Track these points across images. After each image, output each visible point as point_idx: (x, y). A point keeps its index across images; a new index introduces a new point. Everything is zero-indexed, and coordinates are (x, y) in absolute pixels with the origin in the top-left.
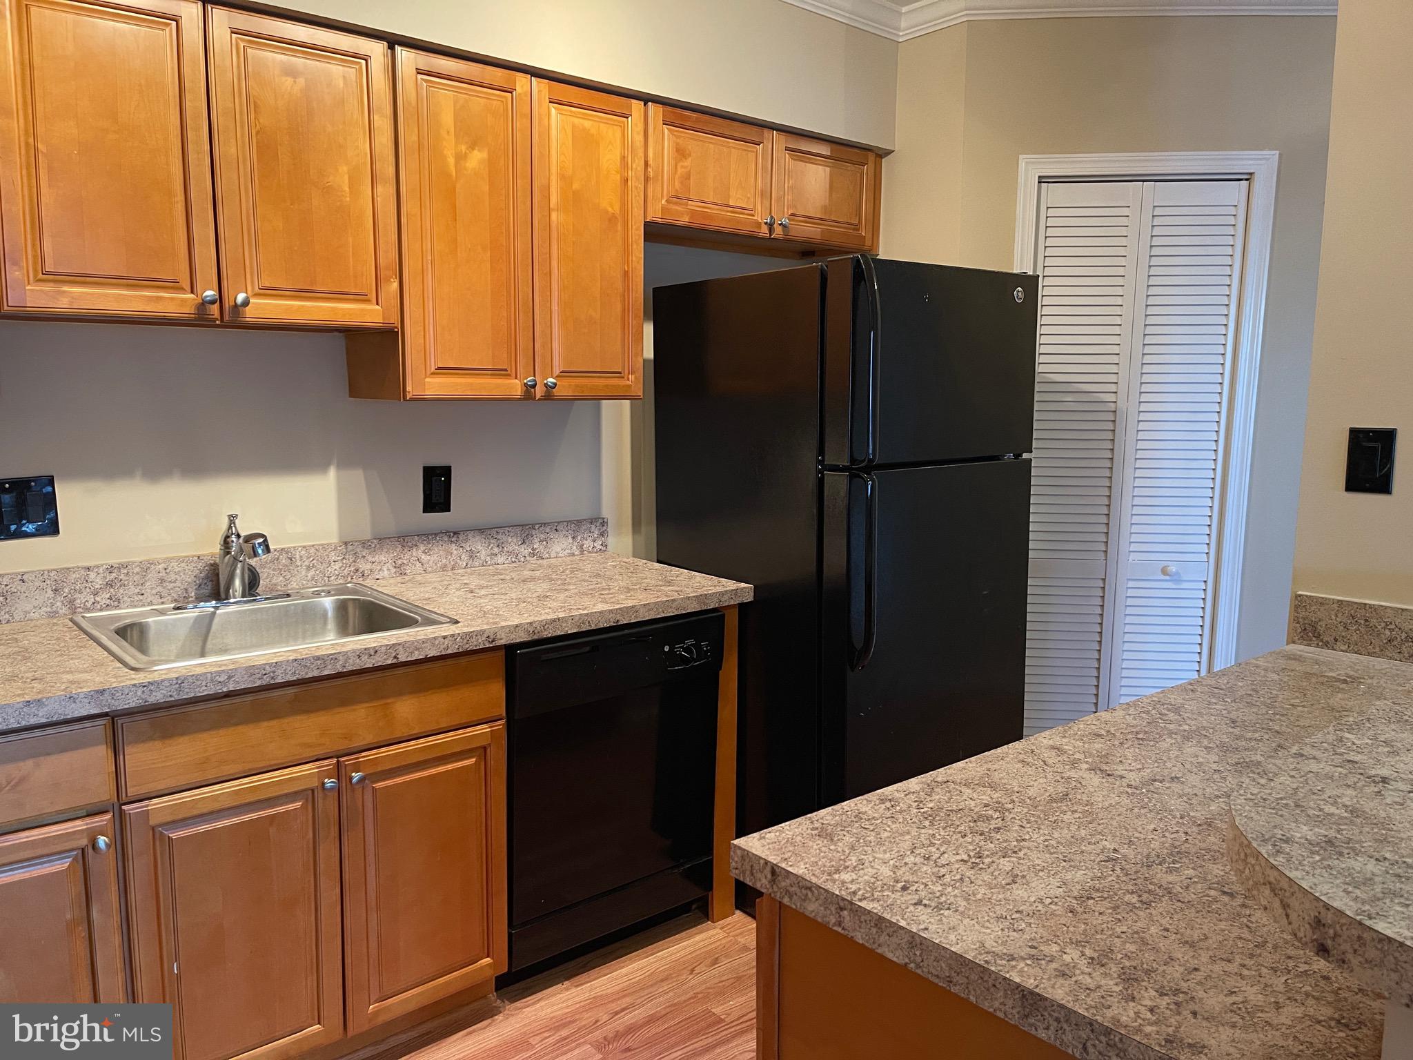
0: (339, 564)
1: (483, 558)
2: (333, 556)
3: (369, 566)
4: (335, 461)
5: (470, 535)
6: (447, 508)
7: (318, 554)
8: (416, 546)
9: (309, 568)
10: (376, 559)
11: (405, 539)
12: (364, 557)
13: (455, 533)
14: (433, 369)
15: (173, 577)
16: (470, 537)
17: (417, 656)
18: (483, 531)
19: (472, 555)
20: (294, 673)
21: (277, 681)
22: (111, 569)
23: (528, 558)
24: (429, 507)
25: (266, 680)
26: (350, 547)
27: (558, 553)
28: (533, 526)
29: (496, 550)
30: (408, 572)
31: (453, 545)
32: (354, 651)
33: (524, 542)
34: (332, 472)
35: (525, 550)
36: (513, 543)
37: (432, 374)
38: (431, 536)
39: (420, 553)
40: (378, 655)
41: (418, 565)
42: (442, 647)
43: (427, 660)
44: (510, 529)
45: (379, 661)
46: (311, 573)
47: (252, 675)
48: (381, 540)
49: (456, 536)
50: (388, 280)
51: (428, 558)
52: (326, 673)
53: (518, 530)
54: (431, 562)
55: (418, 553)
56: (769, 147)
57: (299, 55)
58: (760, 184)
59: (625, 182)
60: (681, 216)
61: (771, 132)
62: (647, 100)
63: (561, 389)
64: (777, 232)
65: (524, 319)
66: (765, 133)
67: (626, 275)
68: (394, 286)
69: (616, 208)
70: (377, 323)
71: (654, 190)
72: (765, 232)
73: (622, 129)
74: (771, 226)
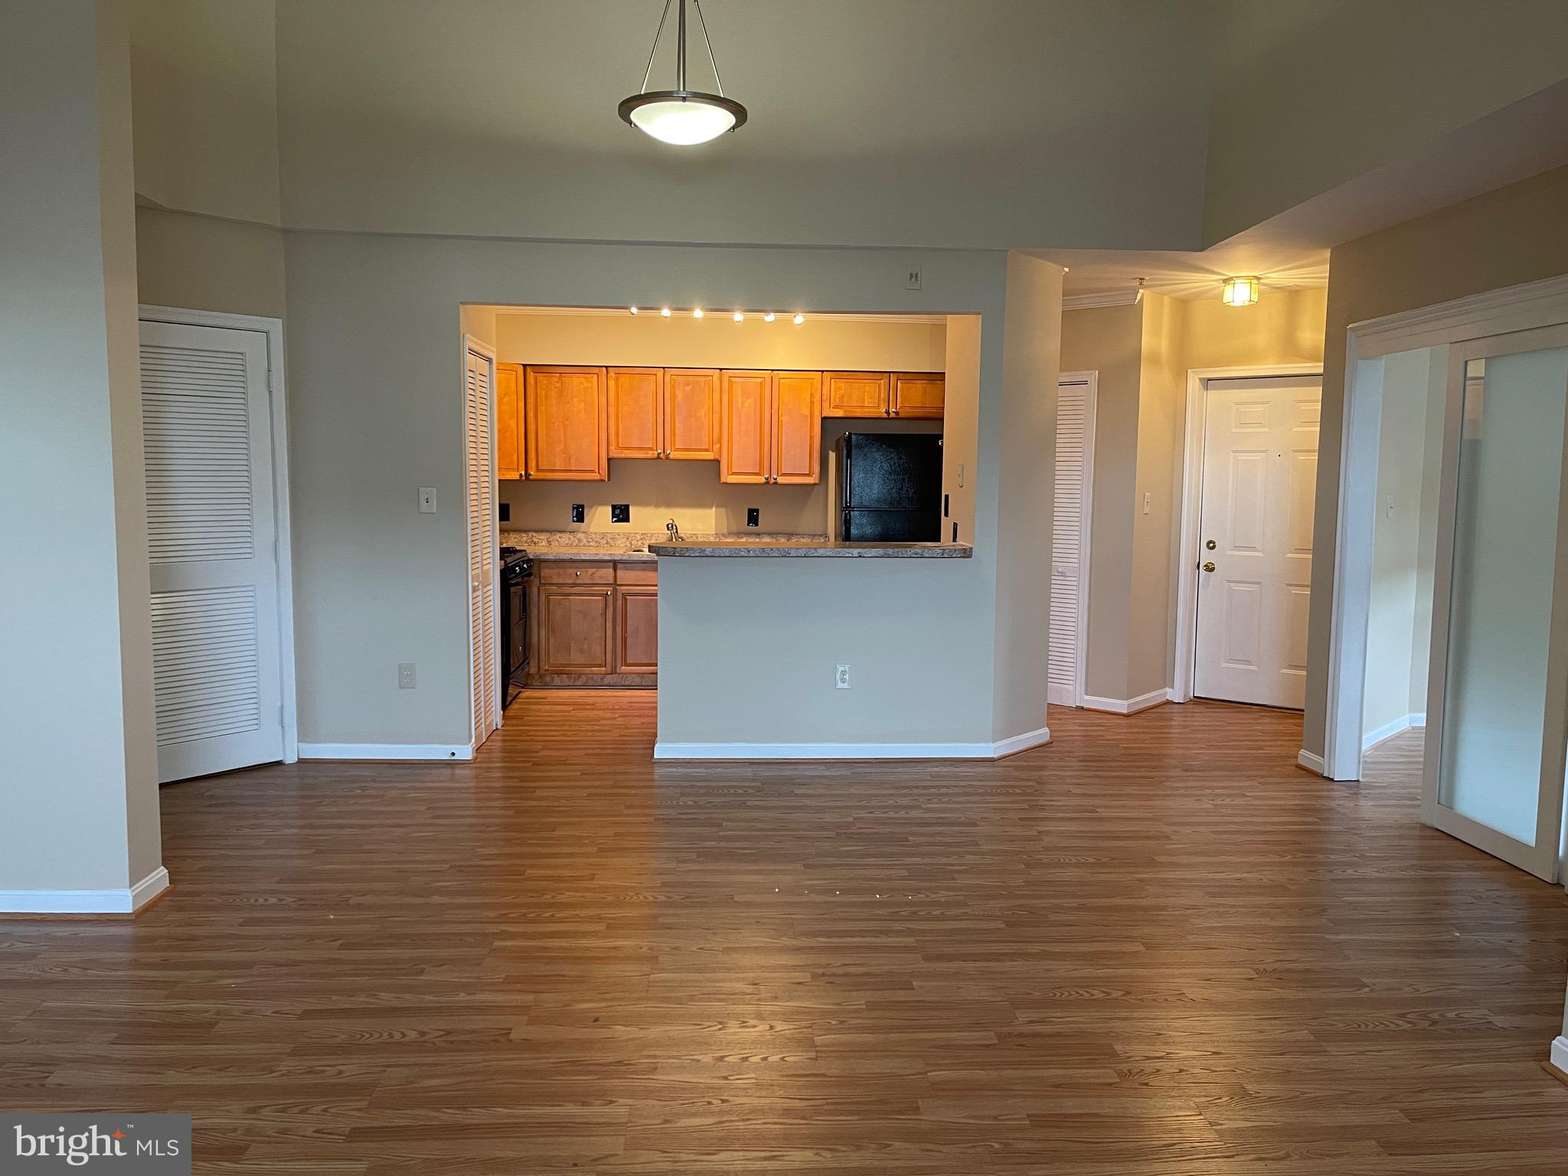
4: (715, 505)
6: (755, 524)
8: (742, 536)
11: (738, 533)
12: (723, 539)
13: (756, 533)
14: (731, 474)
18: (767, 533)
22: (642, 534)
28: (792, 535)
38: (747, 533)
44: (782, 535)
48: (730, 534)
50: (716, 445)
53: (786, 536)
56: (887, 380)
57: (691, 378)
58: (882, 396)
59: (812, 403)
60: (840, 413)
61: (888, 374)
62: (823, 371)
63: (781, 480)
64: (892, 415)
65: (766, 455)
66: (885, 375)
67: (811, 438)
68: (718, 446)
69: (808, 413)
70: (712, 458)
71: (826, 404)
72: (885, 415)
73: (812, 384)
74: (888, 413)
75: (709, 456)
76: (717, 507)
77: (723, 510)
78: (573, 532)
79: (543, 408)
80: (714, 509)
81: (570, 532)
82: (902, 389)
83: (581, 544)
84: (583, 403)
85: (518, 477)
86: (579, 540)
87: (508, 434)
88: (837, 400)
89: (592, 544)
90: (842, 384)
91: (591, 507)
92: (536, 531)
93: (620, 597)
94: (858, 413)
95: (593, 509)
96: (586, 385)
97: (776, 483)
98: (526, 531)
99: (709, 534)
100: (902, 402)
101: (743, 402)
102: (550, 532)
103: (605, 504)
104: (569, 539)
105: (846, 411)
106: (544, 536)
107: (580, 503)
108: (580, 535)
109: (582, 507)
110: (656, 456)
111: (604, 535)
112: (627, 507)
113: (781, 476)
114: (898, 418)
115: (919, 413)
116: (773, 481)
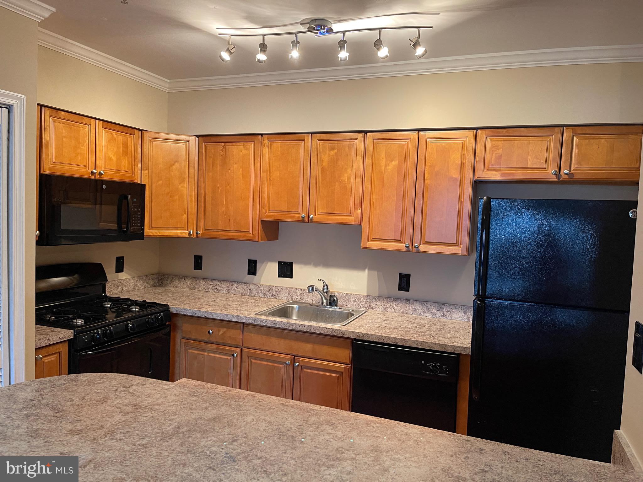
0: (364, 303)
1: (419, 312)
2: (362, 299)
3: (374, 305)
4: (368, 268)
5: (415, 302)
6: (408, 290)
7: (358, 297)
8: (392, 302)
9: (354, 302)
10: (377, 303)
11: (389, 298)
12: (373, 302)
13: (408, 300)
14: (371, 239)
15: (316, 296)
16: (415, 303)
17: (317, 332)
18: (421, 301)
19: (415, 310)
20: (281, 326)
21: (277, 326)
22: (301, 290)
23: (441, 317)
24: (400, 289)
25: (274, 325)
26: (368, 298)
27: (456, 318)
28: (444, 304)
29: (426, 311)
30: (388, 311)
31: (407, 305)
32: (298, 324)
33: (439, 310)
34: (367, 271)
35: (440, 314)
36: (434, 310)
37: (371, 240)
38: (399, 299)
39: (394, 305)
40: (305, 327)
41: (393, 309)
42: (325, 331)
43: (320, 334)
44: (433, 303)
45: (305, 329)
46: (355, 303)
47: (271, 323)
48: (381, 297)
49: (408, 301)
50: (357, 209)
51: (397, 307)
52: (290, 328)
53: (437, 304)
54: (398, 309)
55: (393, 305)
56: (559, 136)
57: (336, 143)
58: (552, 155)
59: (462, 164)
60: (495, 175)
61: (561, 128)
62: (476, 129)
63: (424, 248)
64: (564, 178)
65: (409, 222)
66: (556, 130)
67: (461, 203)
68: (359, 211)
69: (457, 176)
70: (353, 222)
71: (479, 166)
72: (554, 178)
73: (463, 144)
74: (558, 174)
75: (351, 220)
76: (369, 269)
77: (375, 273)
78: (247, 283)
79: (211, 174)
80: (366, 271)
81: (244, 283)
82: (580, 146)
83: (252, 295)
84: (241, 170)
85: (187, 235)
86: (251, 291)
87: (177, 197)
88: (493, 162)
89: (261, 295)
90: (499, 142)
91: (263, 263)
92: (219, 280)
93: (245, 357)
94: (519, 176)
95: (264, 265)
96: (244, 152)
97: (418, 251)
98: (212, 280)
99: (360, 295)
100: (579, 162)
101: (386, 166)
102: (230, 281)
103: (272, 260)
104: (244, 289)
105: (503, 173)
106: (224, 285)
107: (253, 258)
108: (252, 287)
109: (255, 262)
110: (301, 219)
111: (270, 288)
112: (291, 264)
113: (424, 244)
114: (571, 182)
115: (602, 175)
116: (414, 249)
